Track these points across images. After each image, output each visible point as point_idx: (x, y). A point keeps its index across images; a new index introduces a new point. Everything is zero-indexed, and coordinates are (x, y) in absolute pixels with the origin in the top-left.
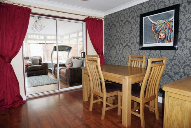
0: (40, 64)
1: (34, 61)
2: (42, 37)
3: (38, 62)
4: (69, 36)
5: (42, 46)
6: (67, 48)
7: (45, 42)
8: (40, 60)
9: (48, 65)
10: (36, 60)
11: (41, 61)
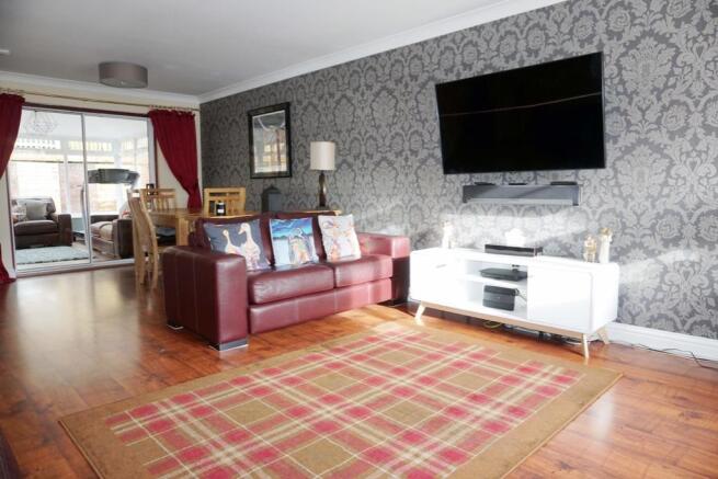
0: (49, 217)
1: (32, 211)
2: (57, 145)
3: (45, 213)
4: (136, 145)
5: (57, 170)
6: (126, 175)
7: (66, 158)
8: (50, 208)
9: (73, 222)
10: (38, 207)
11: (54, 211)
